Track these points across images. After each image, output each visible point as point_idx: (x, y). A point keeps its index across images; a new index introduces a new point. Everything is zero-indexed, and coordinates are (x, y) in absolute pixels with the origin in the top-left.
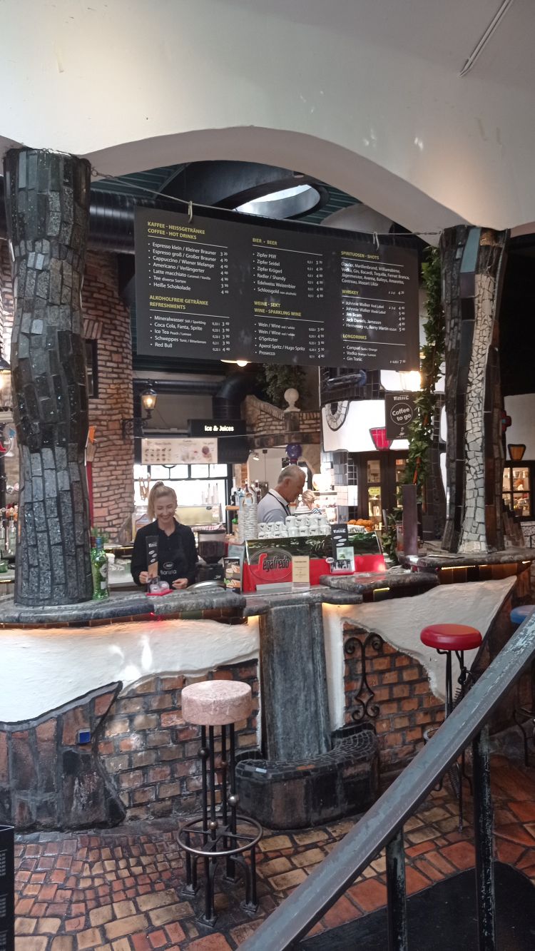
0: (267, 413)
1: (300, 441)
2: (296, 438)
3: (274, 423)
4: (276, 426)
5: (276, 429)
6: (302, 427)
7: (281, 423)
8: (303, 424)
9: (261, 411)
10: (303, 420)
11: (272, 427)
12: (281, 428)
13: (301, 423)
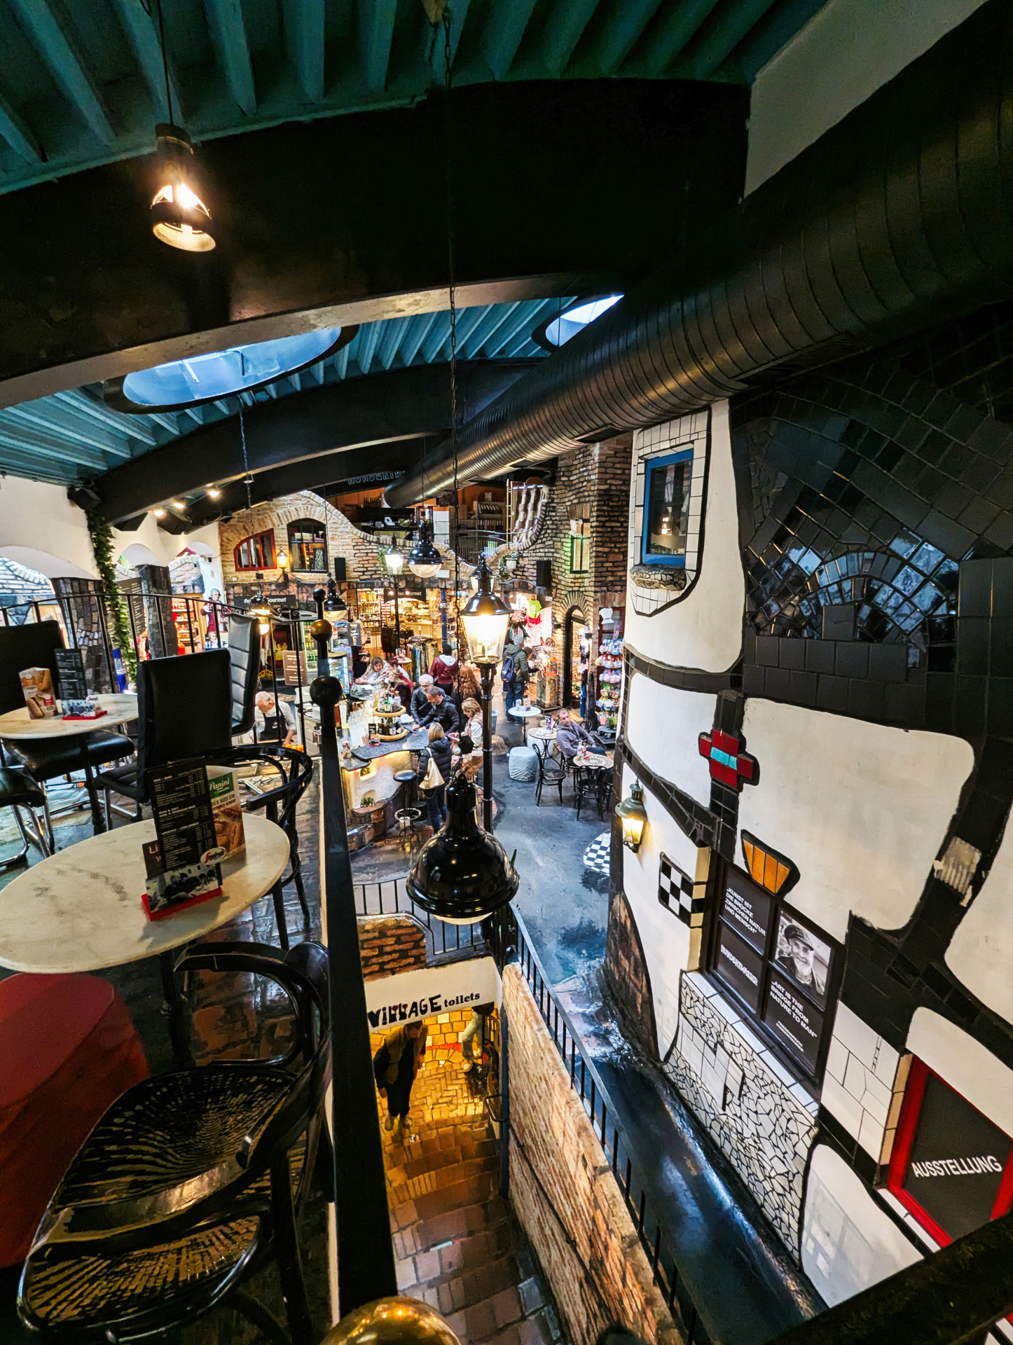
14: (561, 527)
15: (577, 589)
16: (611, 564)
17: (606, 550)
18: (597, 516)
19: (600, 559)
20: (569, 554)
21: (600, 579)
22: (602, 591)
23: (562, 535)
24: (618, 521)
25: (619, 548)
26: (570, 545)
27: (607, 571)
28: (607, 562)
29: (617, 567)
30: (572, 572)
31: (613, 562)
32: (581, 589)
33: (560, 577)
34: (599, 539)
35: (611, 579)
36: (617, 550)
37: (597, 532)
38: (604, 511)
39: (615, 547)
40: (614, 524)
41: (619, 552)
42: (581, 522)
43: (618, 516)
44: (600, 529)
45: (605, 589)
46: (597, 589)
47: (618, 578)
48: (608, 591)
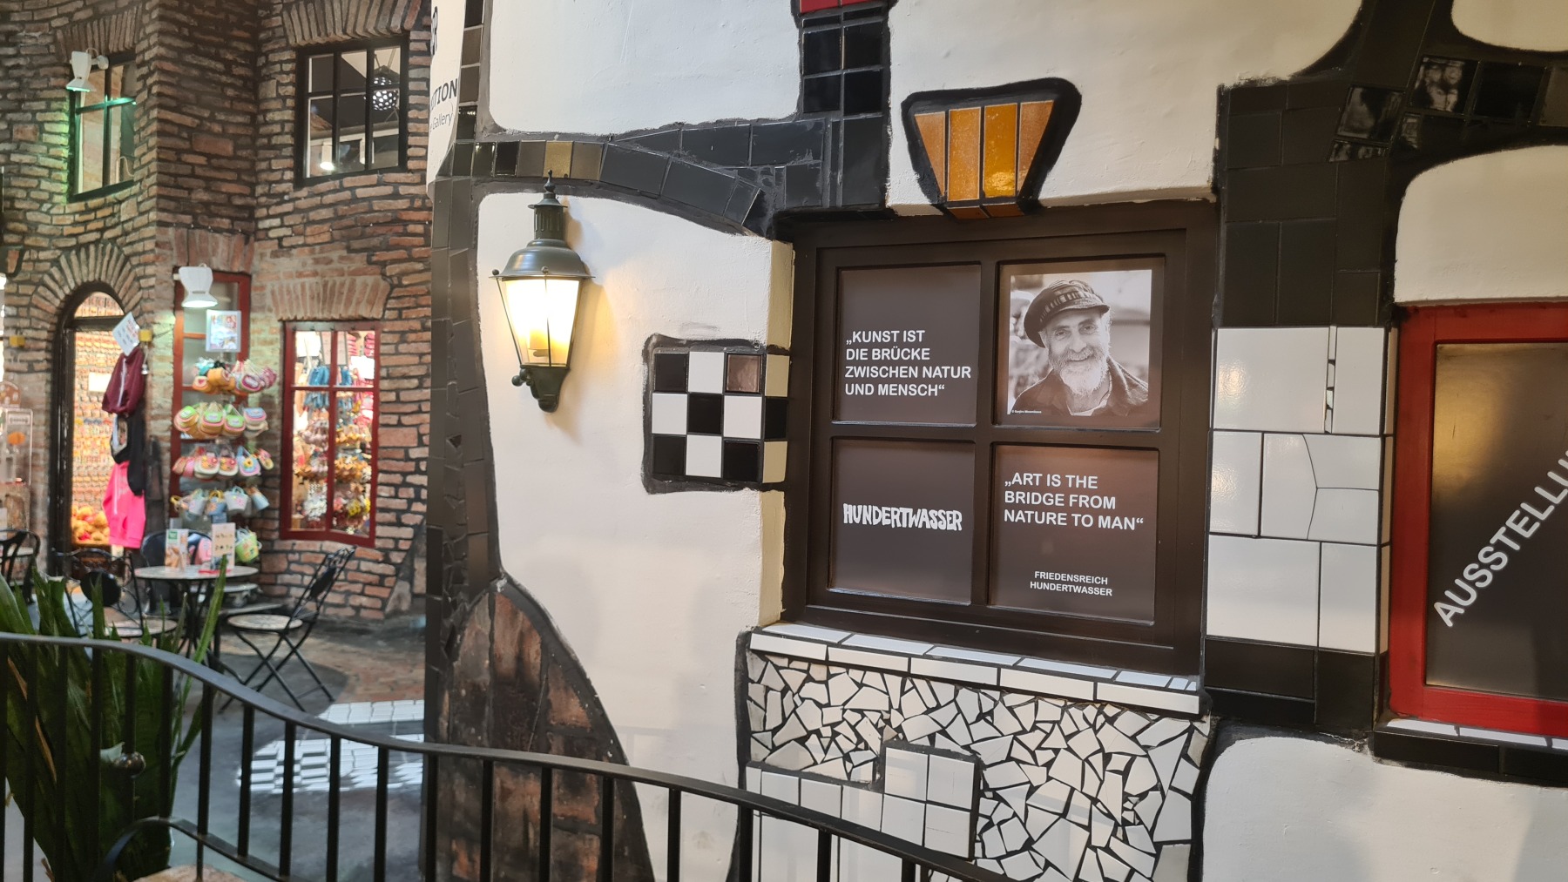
14: (36, 84)
15: (94, 236)
16: (202, 160)
17: (188, 121)
18: (161, 33)
19: (169, 142)
20: (65, 153)
21: (173, 192)
22: (179, 225)
23: (42, 105)
24: (217, 58)
25: (222, 123)
26: (65, 128)
27: (193, 175)
28: (192, 151)
29: (219, 169)
30: (73, 197)
31: (209, 156)
32: (108, 234)
33: (31, 216)
34: (168, 91)
35: (202, 196)
36: (217, 128)
37: (163, 72)
38: (181, 24)
39: (212, 119)
40: (206, 62)
41: (224, 134)
42: (104, 63)
43: (218, 46)
44: (168, 66)
45: (187, 219)
46: (165, 217)
47: (221, 198)
48: (198, 226)
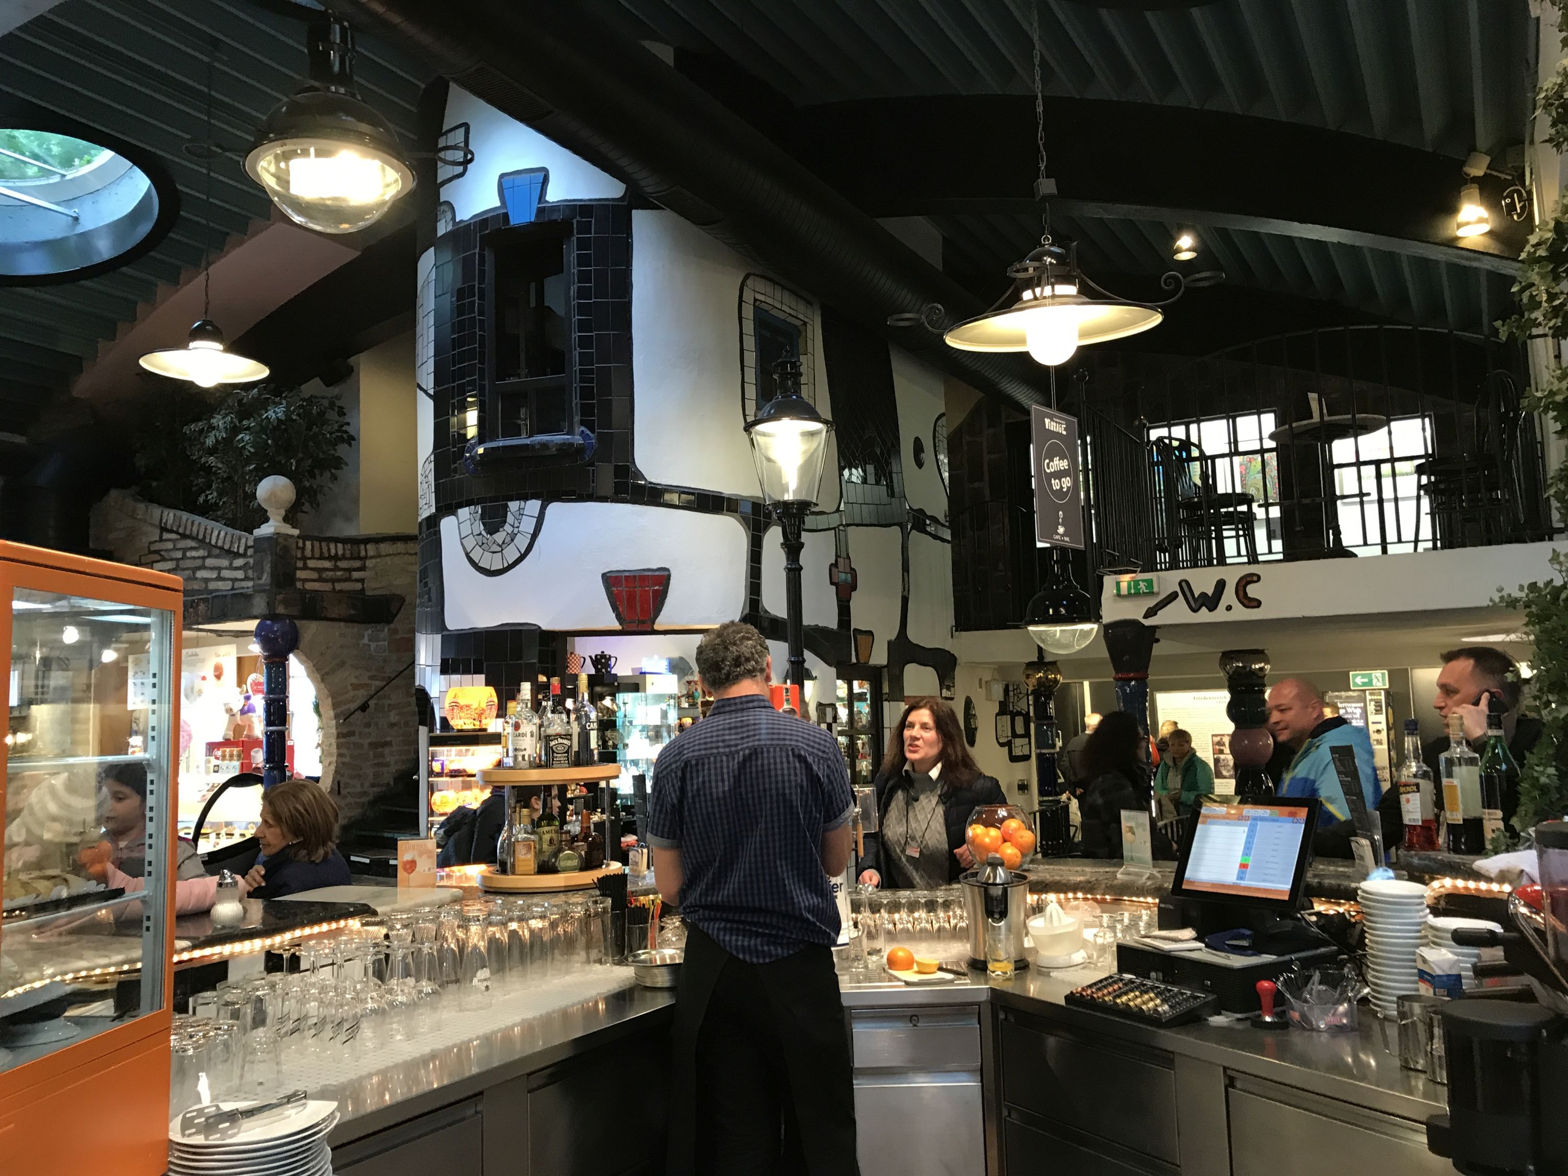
0: (184, 536)
1: (295, 611)
2: (285, 602)
3: (209, 562)
4: (219, 569)
5: (219, 578)
6: (300, 574)
7: (239, 562)
8: (305, 568)
9: (164, 529)
10: (304, 559)
11: (200, 574)
12: (240, 574)
13: (300, 564)
